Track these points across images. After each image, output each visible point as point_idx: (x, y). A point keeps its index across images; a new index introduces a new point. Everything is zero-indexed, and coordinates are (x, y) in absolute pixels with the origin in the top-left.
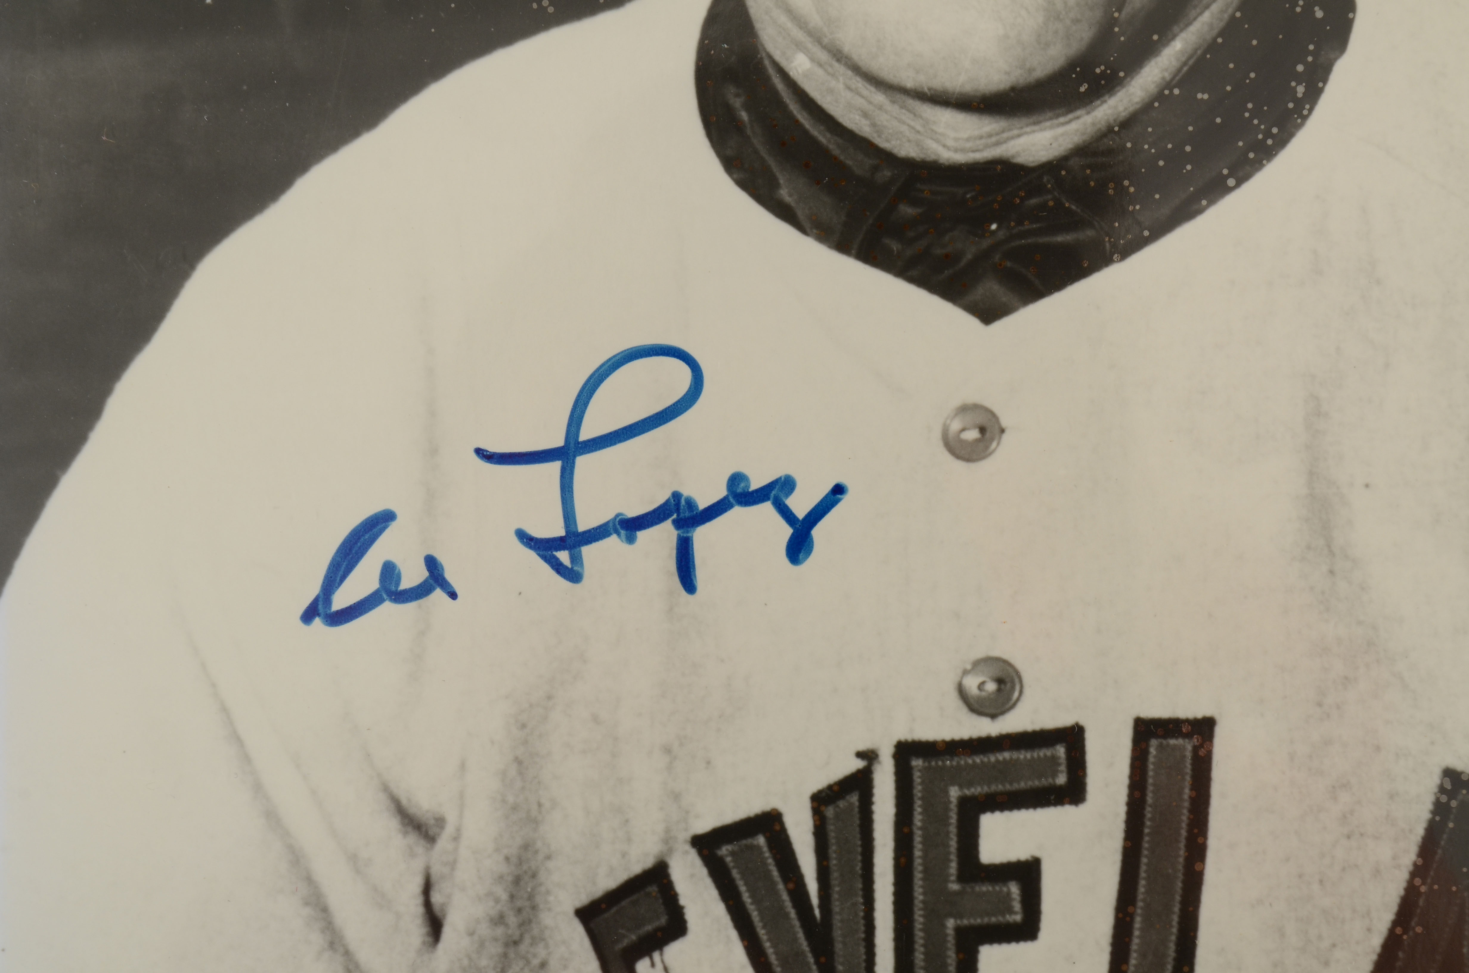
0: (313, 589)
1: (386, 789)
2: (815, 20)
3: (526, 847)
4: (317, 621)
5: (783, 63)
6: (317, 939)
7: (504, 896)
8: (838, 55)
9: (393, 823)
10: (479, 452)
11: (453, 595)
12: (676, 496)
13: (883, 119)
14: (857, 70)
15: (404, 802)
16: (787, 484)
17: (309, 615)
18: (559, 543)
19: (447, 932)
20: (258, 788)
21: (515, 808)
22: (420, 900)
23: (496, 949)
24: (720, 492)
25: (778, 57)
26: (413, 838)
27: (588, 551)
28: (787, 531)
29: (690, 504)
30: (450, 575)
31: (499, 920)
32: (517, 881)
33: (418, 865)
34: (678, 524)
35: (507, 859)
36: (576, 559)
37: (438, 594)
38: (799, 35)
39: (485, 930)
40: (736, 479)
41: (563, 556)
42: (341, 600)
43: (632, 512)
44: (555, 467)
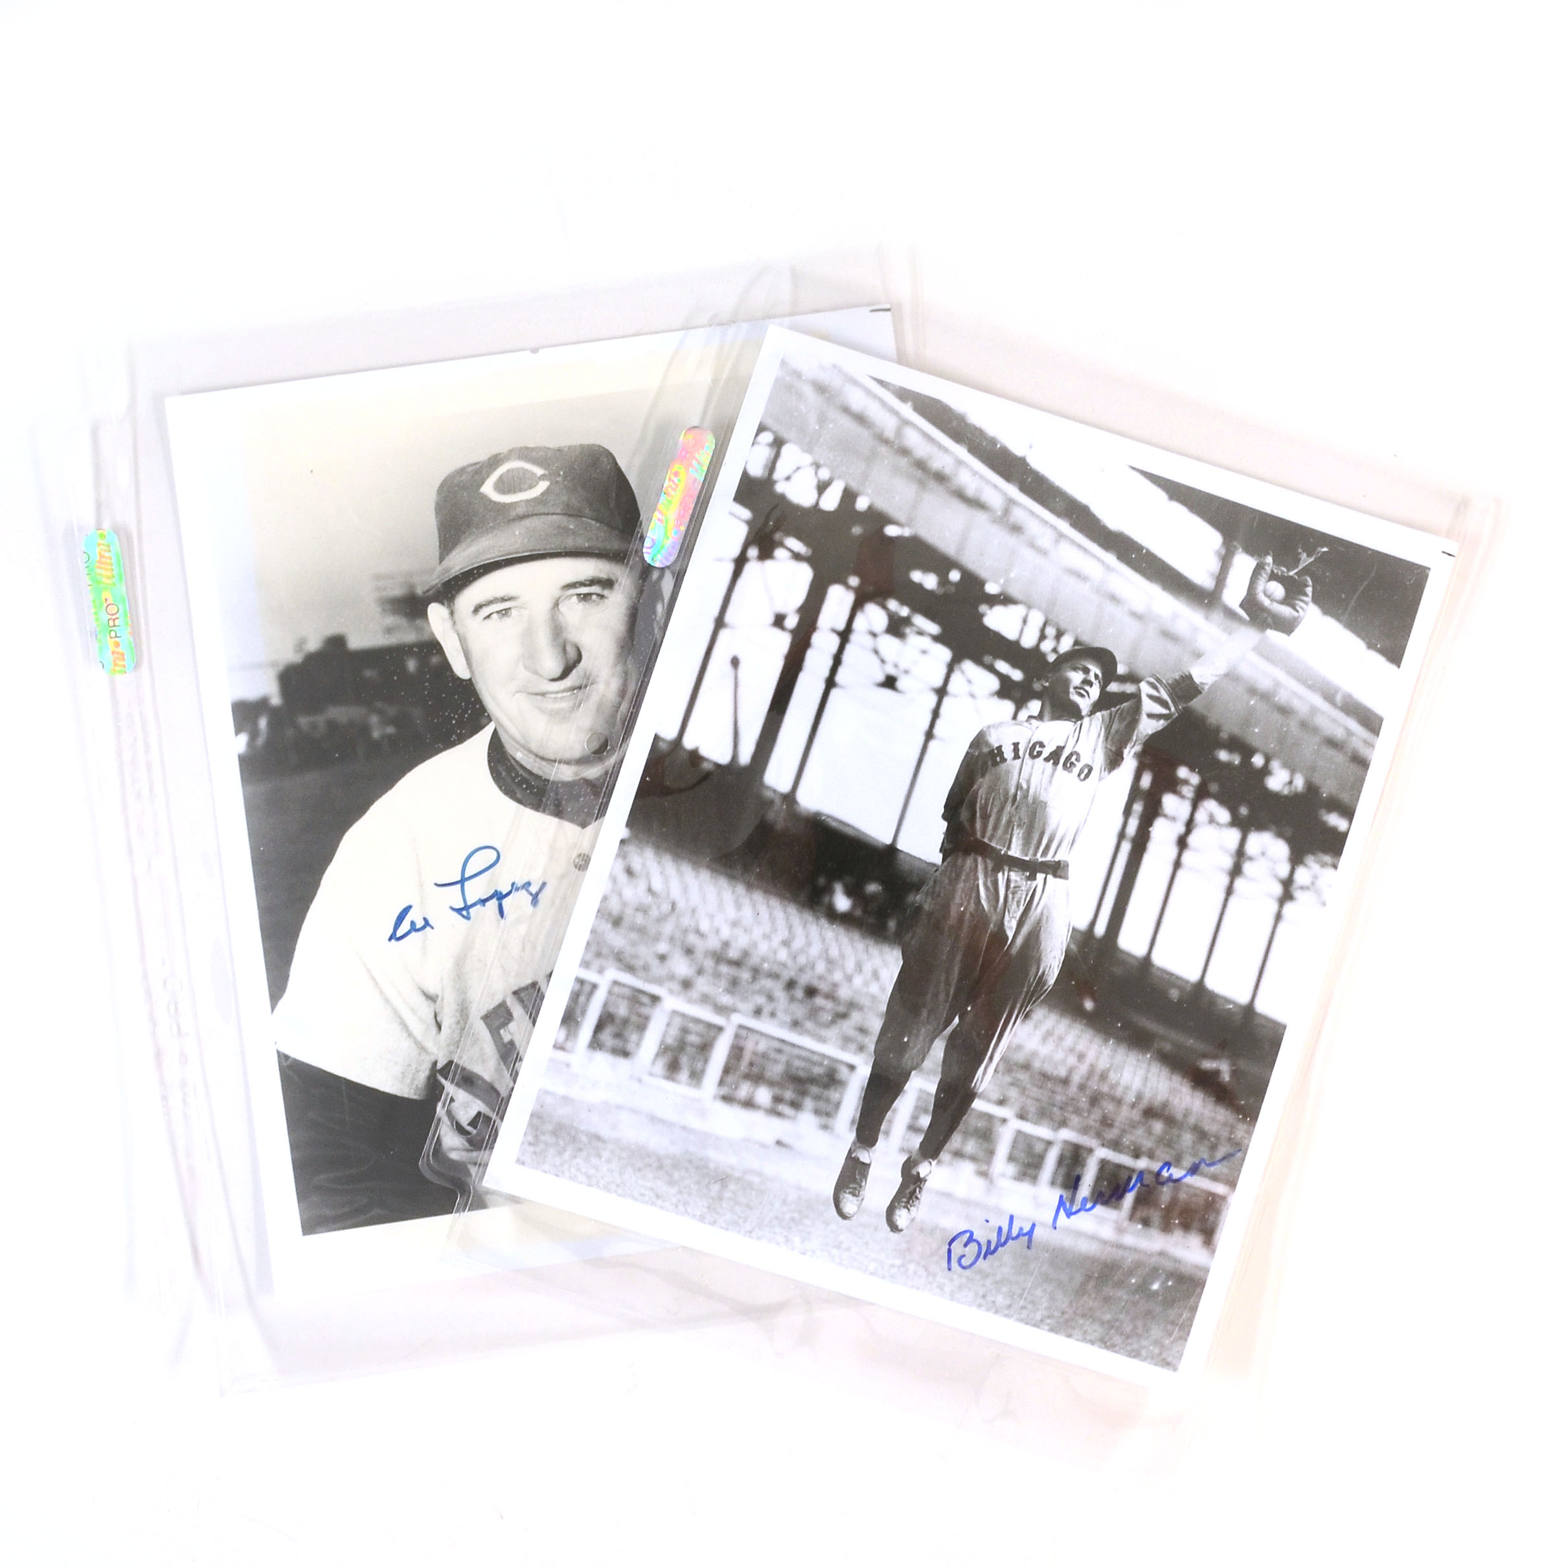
0: (391, 931)
1: (419, 988)
2: (522, 741)
3: (463, 1000)
4: (393, 941)
5: (514, 756)
6: (405, 1035)
7: (458, 1016)
8: (530, 751)
9: (424, 998)
10: (436, 884)
11: (433, 928)
12: (496, 891)
13: (546, 769)
14: (536, 755)
15: (425, 991)
16: (529, 884)
17: (390, 939)
18: (462, 909)
19: (443, 1027)
20: (381, 992)
21: (458, 990)
22: (434, 1020)
23: (458, 1032)
24: (509, 888)
25: (512, 753)
26: (429, 1002)
27: (471, 910)
28: (531, 898)
29: (501, 893)
30: (430, 923)
31: (458, 1022)
32: (462, 1011)
33: (432, 1010)
34: (498, 899)
35: (458, 1005)
36: (468, 913)
37: (428, 928)
38: (518, 747)
39: (454, 1026)
40: (513, 884)
41: (464, 913)
42: (399, 933)
43: (484, 897)
44: (459, 886)
